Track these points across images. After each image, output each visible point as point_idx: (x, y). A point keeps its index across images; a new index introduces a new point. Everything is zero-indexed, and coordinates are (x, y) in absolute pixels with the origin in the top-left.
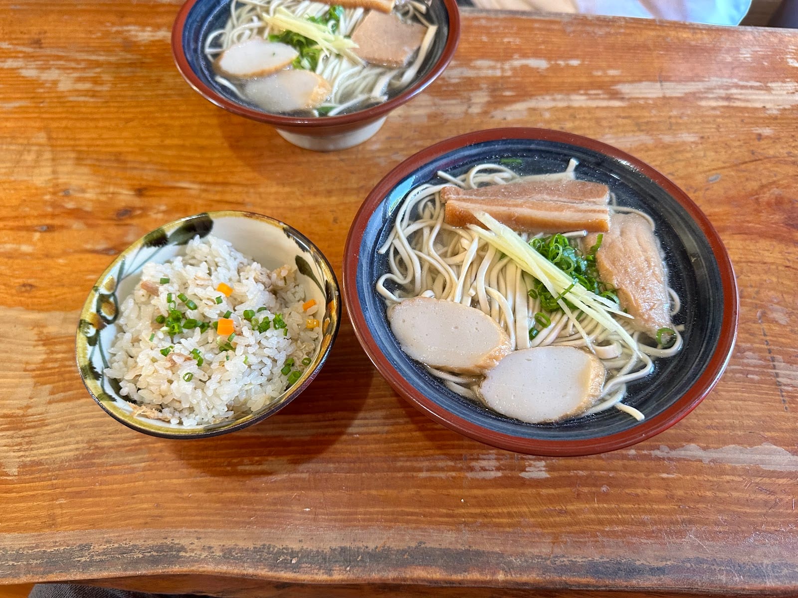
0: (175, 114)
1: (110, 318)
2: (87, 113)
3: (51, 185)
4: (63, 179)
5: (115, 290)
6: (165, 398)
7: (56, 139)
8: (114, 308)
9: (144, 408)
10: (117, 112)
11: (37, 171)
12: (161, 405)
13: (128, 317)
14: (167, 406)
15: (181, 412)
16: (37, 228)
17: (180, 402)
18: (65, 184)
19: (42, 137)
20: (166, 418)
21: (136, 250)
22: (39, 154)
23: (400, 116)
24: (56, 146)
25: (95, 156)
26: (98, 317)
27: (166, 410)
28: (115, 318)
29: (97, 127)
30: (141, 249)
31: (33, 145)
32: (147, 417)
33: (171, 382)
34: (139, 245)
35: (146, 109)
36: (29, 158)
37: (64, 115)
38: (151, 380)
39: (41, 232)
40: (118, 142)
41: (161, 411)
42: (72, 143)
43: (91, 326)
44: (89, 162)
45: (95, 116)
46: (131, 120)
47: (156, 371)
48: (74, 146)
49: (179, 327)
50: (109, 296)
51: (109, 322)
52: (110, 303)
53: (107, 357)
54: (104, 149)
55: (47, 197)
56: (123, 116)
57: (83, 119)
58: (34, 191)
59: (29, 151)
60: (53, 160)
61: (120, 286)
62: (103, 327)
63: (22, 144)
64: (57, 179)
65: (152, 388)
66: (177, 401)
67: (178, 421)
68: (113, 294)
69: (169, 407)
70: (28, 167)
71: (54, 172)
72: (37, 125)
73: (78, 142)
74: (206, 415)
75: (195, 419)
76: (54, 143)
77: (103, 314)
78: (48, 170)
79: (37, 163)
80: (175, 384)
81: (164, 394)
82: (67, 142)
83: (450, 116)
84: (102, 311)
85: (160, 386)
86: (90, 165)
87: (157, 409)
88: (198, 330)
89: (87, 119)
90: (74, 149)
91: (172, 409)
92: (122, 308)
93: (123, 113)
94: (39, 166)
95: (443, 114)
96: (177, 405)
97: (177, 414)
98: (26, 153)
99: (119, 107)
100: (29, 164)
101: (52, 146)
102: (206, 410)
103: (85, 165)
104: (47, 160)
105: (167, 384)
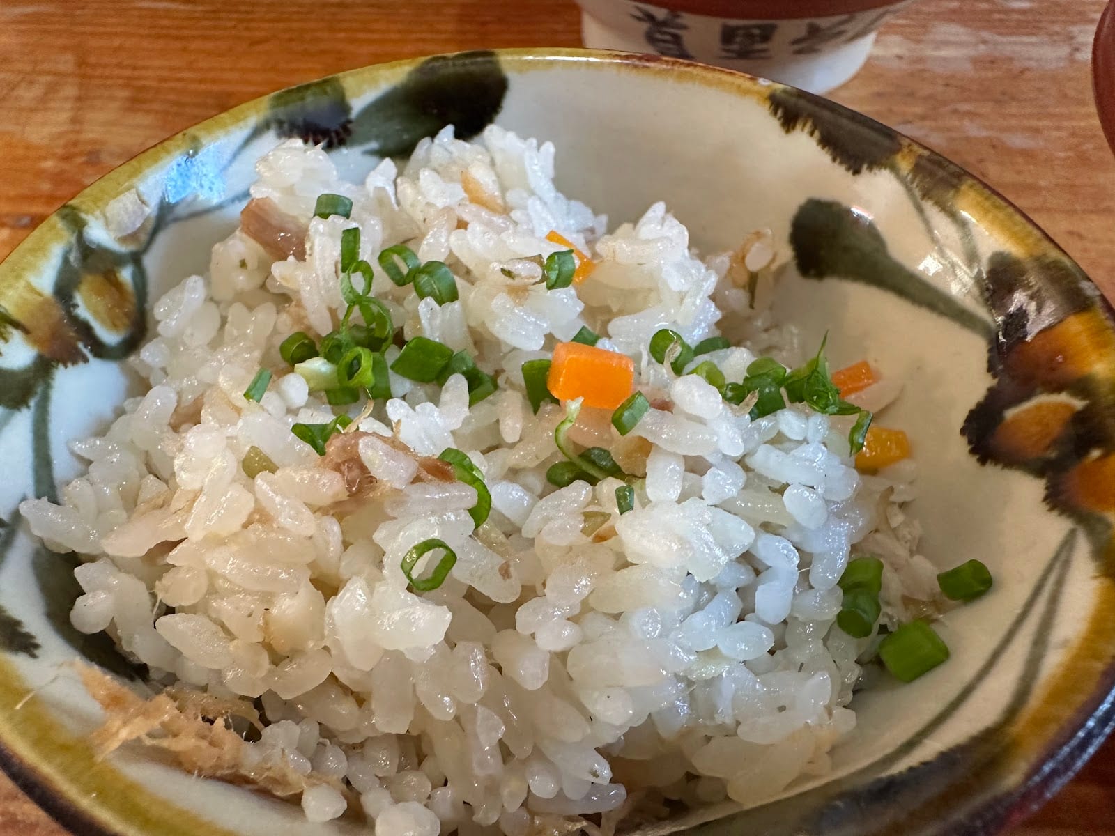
0: (361, 35)
1: (110, 337)
2: (169, 28)
3: (62, 142)
4: (91, 134)
5: (146, 248)
6: (289, 668)
7: (94, 66)
8: (130, 307)
9: (166, 708)
10: (234, 27)
11: (38, 117)
12: (258, 703)
13: (174, 344)
14: (290, 711)
15: (354, 750)
16: (5, 220)
17: (361, 700)
18: (94, 142)
19: (66, 62)
20: (282, 781)
21: (239, 133)
22: (51, 89)
23: (900, 57)
24: (91, 77)
25: (172, 97)
26: (58, 312)
27: (280, 735)
28: (132, 345)
29: (184, 50)
30: (257, 133)
31: (42, 73)
32: (175, 762)
33: (328, 587)
34: (253, 120)
35: (295, 25)
36: (28, 95)
37: (119, 29)
38: (227, 563)
39: (12, 227)
40: (228, 75)
41: (253, 735)
42: (128, 73)
43: (16, 336)
44: (156, 106)
45: (186, 32)
46: (265, 40)
47: (261, 516)
48: (129, 78)
49: (378, 367)
50: (118, 260)
51: (100, 350)
52: (117, 285)
53: (62, 464)
54: (193, 87)
55: (48, 164)
56: (246, 34)
57: (159, 37)
58: (20, 152)
59: (31, 83)
60: (79, 99)
61: (163, 239)
62: (73, 357)
63: (20, 72)
64: (79, 132)
65: (225, 607)
66: (346, 690)
67: (340, 806)
68: (136, 259)
69: (298, 718)
70: (21, 110)
71: (74, 121)
72: (61, 41)
73: (136, 73)
74: (492, 788)
75: (428, 802)
76: (89, 71)
77: (83, 312)
78: (64, 116)
79: (43, 103)
80: (353, 598)
81: (281, 645)
82: (117, 72)
83: (1032, 64)
84: (79, 298)
85: (267, 599)
86: (157, 112)
87: (236, 724)
88: (457, 385)
89: (166, 36)
90: (128, 83)
91: (310, 731)
92: (160, 310)
93: (247, 29)
94: (46, 110)
95: (1011, 59)
96: (343, 712)
97: (335, 762)
98: (23, 85)
99: (241, 21)
100: (23, 104)
101: (84, 76)
102: (493, 763)
103: (148, 112)
104: (66, 99)
105: (307, 592)
